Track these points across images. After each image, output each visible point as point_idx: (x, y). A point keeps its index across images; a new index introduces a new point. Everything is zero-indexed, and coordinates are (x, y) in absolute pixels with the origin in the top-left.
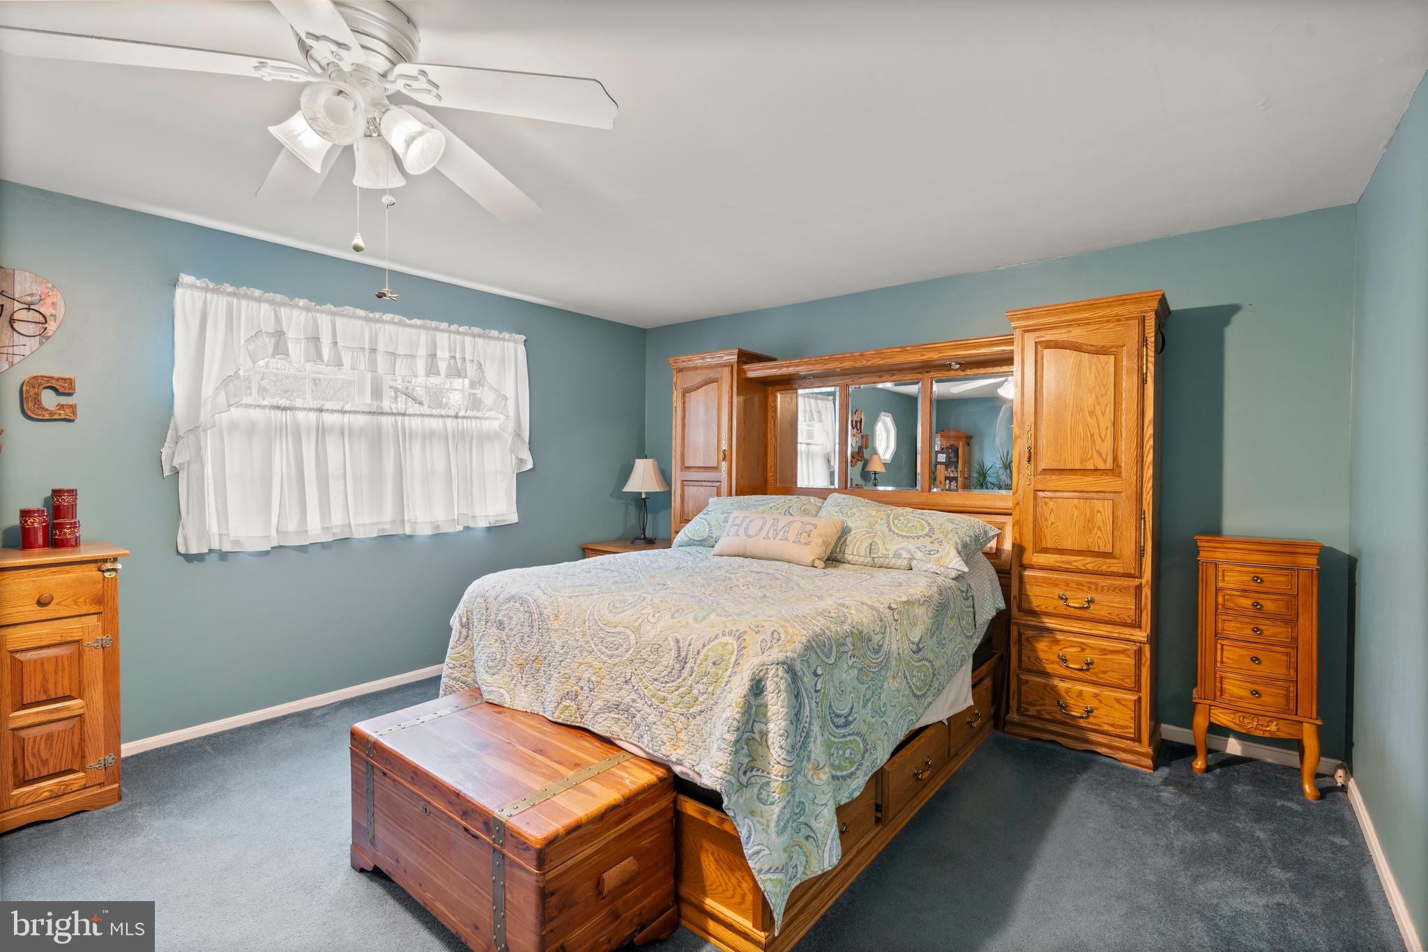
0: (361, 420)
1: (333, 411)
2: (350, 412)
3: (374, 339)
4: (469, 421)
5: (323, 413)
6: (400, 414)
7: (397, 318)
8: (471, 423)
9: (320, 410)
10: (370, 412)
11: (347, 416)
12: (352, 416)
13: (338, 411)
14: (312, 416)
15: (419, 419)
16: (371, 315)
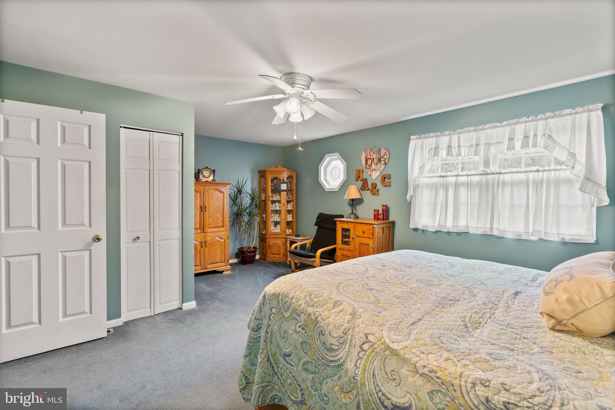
0: (477, 178)
1: (463, 175)
2: (470, 175)
3: (478, 139)
4: (549, 173)
5: (459, 177)
6: (497, 173)
7: (492, 125)
8: (550, 174)
9: (457, 176)
10: (481, 174)
11: (469, 177)
12: (472, 177)
13: (465, 175)
14: (454, 179)
15: (510, 174)
16: (478, 128)
